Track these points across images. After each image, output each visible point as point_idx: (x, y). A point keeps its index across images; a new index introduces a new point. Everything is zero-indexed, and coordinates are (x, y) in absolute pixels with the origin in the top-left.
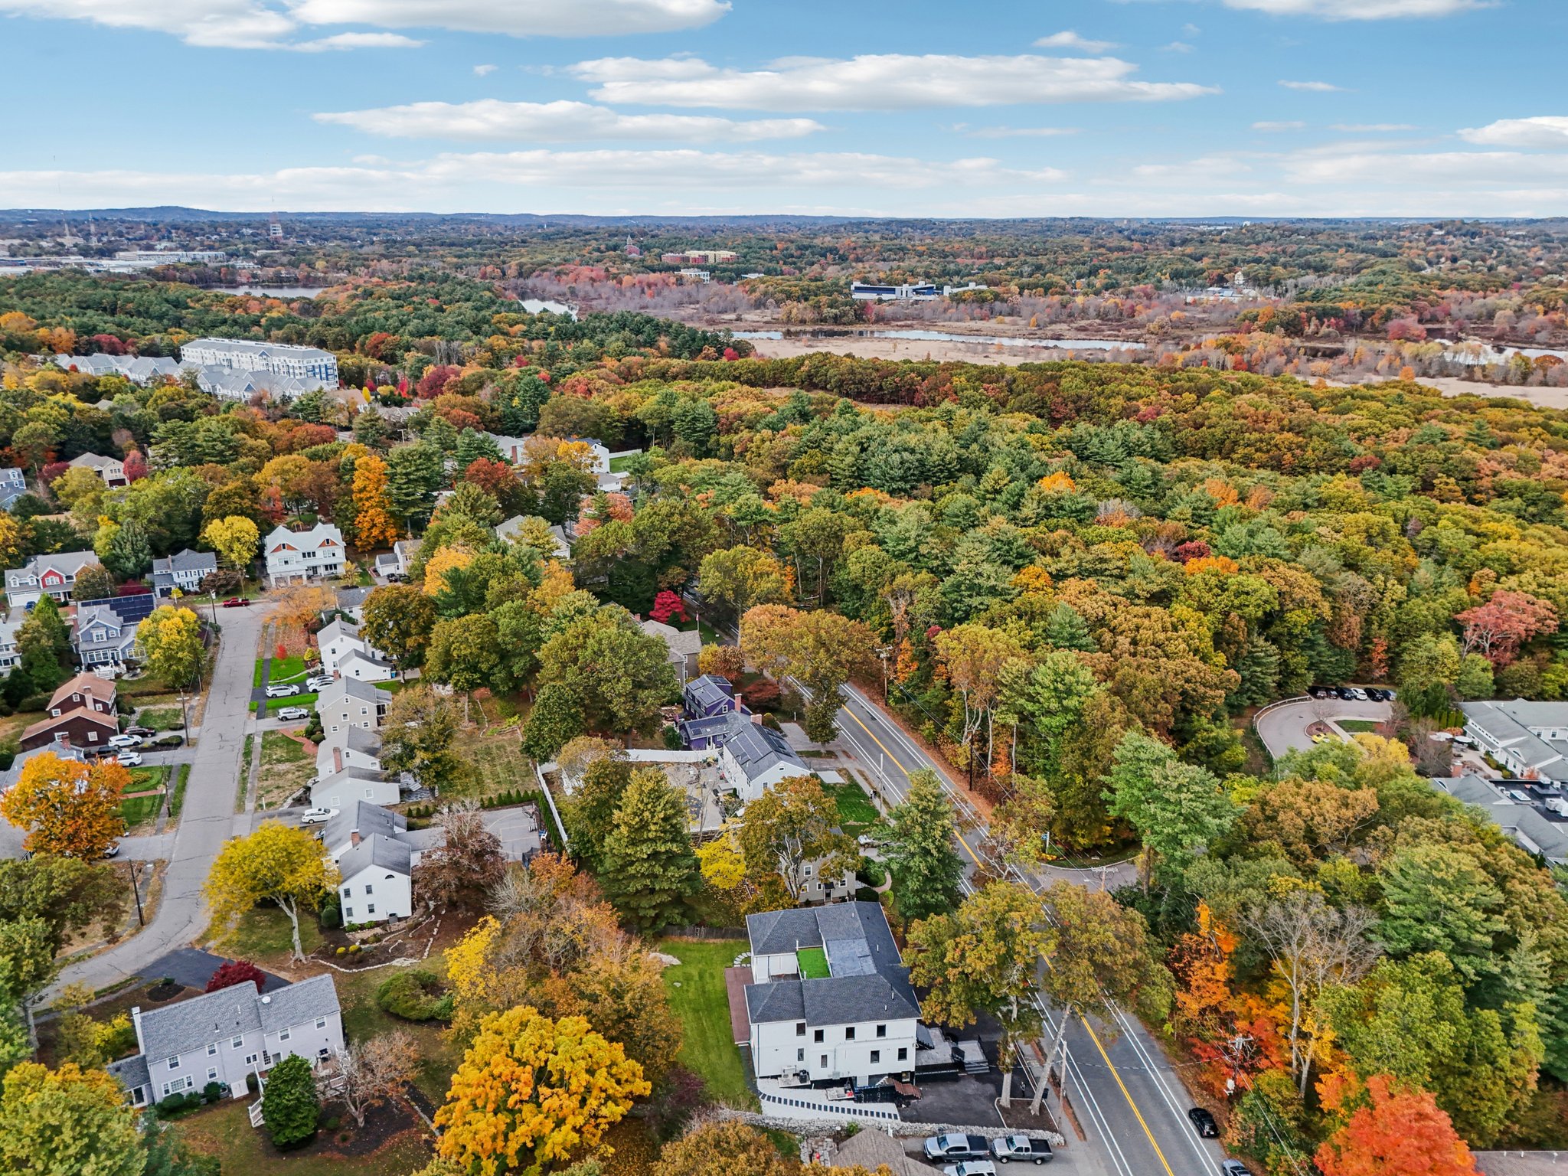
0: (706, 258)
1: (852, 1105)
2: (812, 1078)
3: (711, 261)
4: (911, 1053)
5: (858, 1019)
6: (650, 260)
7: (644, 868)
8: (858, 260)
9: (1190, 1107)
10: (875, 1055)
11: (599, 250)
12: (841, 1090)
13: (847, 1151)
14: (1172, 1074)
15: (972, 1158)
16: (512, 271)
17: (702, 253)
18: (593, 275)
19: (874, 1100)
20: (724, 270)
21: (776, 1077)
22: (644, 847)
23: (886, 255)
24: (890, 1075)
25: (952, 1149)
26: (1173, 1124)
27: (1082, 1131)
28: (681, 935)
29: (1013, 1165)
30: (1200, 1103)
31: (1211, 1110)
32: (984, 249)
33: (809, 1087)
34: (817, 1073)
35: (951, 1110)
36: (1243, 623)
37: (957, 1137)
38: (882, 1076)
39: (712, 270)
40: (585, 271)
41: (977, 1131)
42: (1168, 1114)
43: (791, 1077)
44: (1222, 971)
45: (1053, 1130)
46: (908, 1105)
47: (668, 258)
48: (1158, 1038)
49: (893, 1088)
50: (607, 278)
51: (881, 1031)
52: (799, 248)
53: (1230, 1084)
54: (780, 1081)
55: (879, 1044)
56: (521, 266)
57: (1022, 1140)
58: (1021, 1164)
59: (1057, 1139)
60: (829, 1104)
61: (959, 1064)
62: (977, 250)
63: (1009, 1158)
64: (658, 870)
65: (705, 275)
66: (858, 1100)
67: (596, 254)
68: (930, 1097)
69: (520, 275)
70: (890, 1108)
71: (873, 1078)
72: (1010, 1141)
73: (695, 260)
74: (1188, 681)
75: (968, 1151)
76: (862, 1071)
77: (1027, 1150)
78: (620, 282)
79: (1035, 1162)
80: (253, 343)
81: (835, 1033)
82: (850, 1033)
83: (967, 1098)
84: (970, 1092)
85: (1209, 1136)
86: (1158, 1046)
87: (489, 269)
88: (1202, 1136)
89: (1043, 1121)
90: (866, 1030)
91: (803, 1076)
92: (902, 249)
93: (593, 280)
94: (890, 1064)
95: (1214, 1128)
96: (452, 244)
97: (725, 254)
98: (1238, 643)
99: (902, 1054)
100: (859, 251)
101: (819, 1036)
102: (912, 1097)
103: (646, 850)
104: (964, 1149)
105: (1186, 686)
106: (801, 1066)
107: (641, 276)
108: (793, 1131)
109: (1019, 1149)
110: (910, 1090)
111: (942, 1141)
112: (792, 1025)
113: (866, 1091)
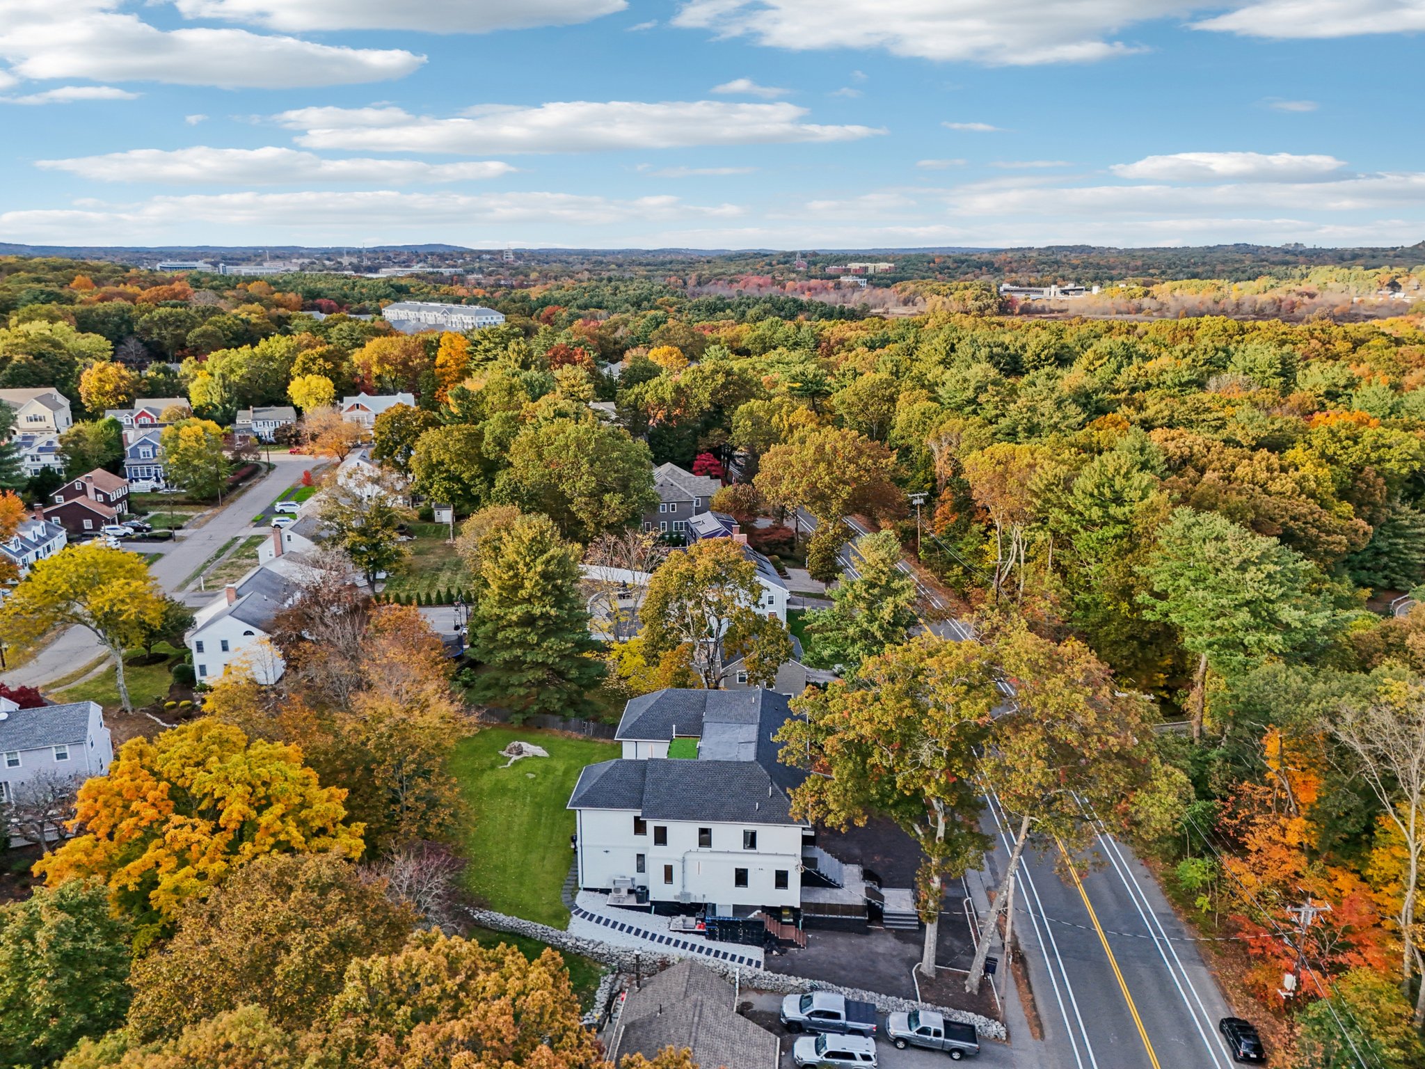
0: (866, 268)
1: (701, 941)
2: (651, 899)
3: (871, 271)
4: (795, 879)
5: (716, 817)
6: (814, 270)
7: (512, 633)
8: (1011, 271)
9: (1224, 1015)
10: (741, 878)
11: (770, 264)
12: (691, 921)
13: (649, 989)
14: (1202, 971)
15: (844, 1030)
16: (692, 281)
17: (863, 265)
18: (761, 282)
19: (734, 939)
20: (882, 279)
21: (606, 891)
22: (516, 609)
23: (1040, 267)
24: (764, 908)
25: (818, 1013)
26: (1191, 1037)
27: (1040, 1026)
28: (564, 729)
29: (915, 1054)
30: (1237, 1012)
31: (1259, 1025)
32: (1139, 263)
33: (647, 910)
34: (661, 892)
35: (844, 969)
36: (1381, 481)
37: (829, 1000)
38: (754, 908)
39: (870, 279)
40: (755, 280)
41: (867, 996)
42: (1183, 1021)
43: (624, 893)
44: (1297, 829)
45: (991, 1015)
46: (782, 953)
47: (832, 269)
48: (1190, 922)
49: (761, 924)
50: (773, 284)
51: (751, 840)
52: (955, 261)
53: (1289, 981)
54: (610, 899)
55: (746, 860)
56: (700, 276)
57: (933, 1019)
58: (927, 1054)
59: (995, 1028)
60: (667, 935)
61: (874, 912)
62: (1132, 264)
63: (908, 1043)
64: (532, 638)
65: (863, 282)
66: (711, 936)
67: (767, 268)
68: (821, 948)
69: (699, 284)
70: (757, 953)
71: (737, 909)
72: (913, 1017)
73: (856, 271)
74: (1294, 518)
75: (843, 1021)
76: (726, 898)
77: (937, 1033)
78: (784, 287)
79: (949, 1053)
80: (438, 305)
81: (683, 832)
82: (705, 838)
83: (873, 958)
84: (881, 950)
85: (1246, 1059)
86: (1189, 934)
87: (673, 280)
88: (1236, 1059)
89: (982, 1002)
90: (728, 834)
91: (641, 893)
92: (1056, 262)
93: (760, 286)
94: (762, 893)
95: (1258, 1048)
96: (648, 264)
97: (883, 266)
98: (1374, 504)
99: (781, 879)
100: (1014, 265)
101: (661, 837)
102: (791, 943)
103: (518, 612)
104: (837, 1016)
105: (1291, 523)
106: (640, 880)
107: (804, 282)
108: (599, 959)
109: (924, 1031)
110: (791, 934)
111: (805, 1001)
112: (626, 818)
113: (724, 923)
